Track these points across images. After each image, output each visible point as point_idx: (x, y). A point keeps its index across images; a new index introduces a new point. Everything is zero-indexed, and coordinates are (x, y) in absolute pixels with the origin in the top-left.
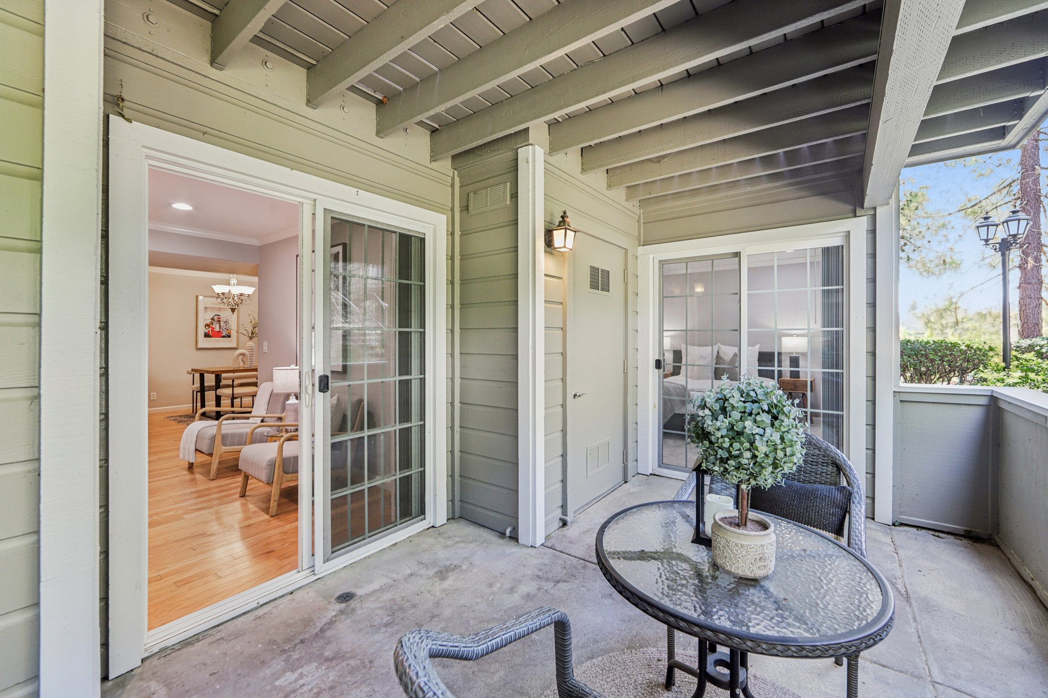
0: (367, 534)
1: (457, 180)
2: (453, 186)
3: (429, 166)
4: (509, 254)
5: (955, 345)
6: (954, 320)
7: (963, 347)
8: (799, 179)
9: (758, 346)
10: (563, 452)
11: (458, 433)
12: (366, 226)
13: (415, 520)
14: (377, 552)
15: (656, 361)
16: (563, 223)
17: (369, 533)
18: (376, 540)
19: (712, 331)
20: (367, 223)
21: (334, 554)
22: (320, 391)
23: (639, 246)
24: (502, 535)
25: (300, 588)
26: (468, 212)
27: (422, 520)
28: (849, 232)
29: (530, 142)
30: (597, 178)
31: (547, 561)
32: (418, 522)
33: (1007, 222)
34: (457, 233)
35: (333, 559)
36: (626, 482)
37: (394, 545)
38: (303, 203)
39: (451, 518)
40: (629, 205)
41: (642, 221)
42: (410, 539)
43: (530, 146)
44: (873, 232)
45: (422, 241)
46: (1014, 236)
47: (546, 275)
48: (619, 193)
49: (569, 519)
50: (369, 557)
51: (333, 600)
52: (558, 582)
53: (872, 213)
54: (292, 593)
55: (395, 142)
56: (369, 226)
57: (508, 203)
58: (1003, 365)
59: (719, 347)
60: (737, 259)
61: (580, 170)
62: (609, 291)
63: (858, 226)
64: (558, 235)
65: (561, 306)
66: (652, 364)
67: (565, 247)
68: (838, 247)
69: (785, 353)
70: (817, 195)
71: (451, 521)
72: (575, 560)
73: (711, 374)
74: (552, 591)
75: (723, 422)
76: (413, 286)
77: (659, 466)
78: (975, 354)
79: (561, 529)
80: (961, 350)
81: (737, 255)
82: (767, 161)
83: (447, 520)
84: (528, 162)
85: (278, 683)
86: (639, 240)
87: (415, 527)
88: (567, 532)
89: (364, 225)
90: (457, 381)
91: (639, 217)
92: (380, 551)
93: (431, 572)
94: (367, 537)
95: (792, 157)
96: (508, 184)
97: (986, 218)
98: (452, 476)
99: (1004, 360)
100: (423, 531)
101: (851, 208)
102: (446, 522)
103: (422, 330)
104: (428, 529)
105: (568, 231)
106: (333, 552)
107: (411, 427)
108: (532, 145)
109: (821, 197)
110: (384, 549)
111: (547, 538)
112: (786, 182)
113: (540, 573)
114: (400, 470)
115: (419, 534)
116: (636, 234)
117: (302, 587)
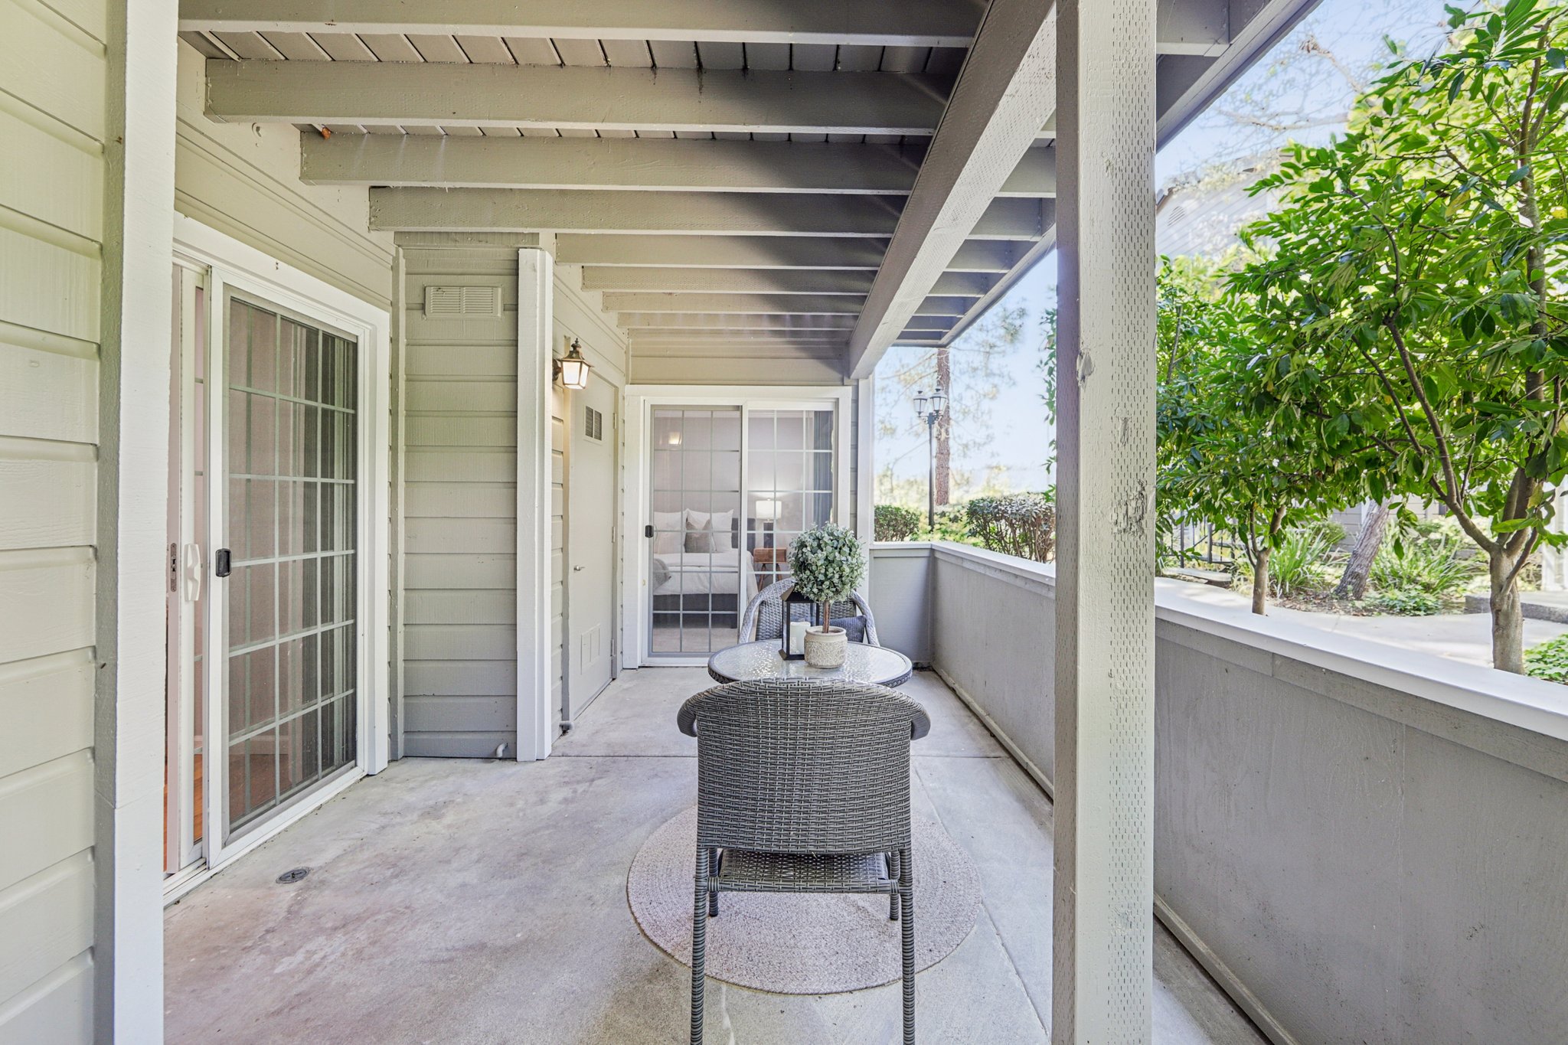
0: (279, 798)
1: (402, 262)
2: (395, 268)
3: (368, 236)
4: (505, 384)
5: (898, 509)
6: (889, 487)
7: (904, 513)
8: (799, 339)
9: (731, 512)
10: (563, 641)
11: (402, 634)
12: (279, 317)
13: (343, 768)
14: (296, 822)
15: (647, 527)
16: (574, 353)
17: (281, 794)
18: (293, 804)
19: (711, 491)
20: (280, 312)
21: (235, 834)
22: (218, 575)
23: (627, 383)
24: (491, 758)
25: (187, 893)
26: (424, 313)
27: (352, 768)
28: (838, 399)
29: (540, 246)
30: (594, 298)
31: (566, 768)
32: (347, 771)
33: (933, 398)
34: (403, 341)
35: (234, 840)
36: (614, 679)
37: (320, 808)
38: (182, 267)
39: (393, 759)
40: (618, 331)
41: (631, 353)
42: (342, 796)
43: (539, 251)
44: (856, 401)
45: (353, 347)
46: (937, 411)
47: (554, 418)
48: (612, 318)
49: (571, 722)
50: (286, 830)
51: (273, 884)
52: (593, 780)
53: (856, 384)
54: (178, 902)
55: (324, 194)
56: (283, 318)
57: (499, 315)
58: (929, 528)
59: (688, 514)
60: (738, 413)
61: (580, 285)
62: (600, 439)
63: (845, 393)
64: (570, 369)
65: (561, 457)
66: (642, 531)
67: (579, 384)
68: (827, 412)
69: (759, 519)
70: (813, 358)
71: (392, 764)
72: (601, 759)
73: (681, 547)
74: (591, 789)
75: (821, 555)
76: (336, 414)
77: (649, 656)
78: (911, 518)
79: (562, 738)
80: (902, 515)
81: (739, 408)
82: (774, 319)
83: (389, 762)
84: (535, 270)
85: (277, 971)
86: (627, 375)
87: (345, 779)
88: (572, 738)
89: (275, 315)
90: (401, 558)
91: (627, 347)
92: (300, 819)
93: (415, 817)
94: (278, 802)
95: (796, 320)
96: (500, 290)
97: (920, 392)
98: (392, 700)
99: (930, 524)
100: (355, 783)
101: (840, 376)
102: (386, 765)
103: (351, 482)
104: (361, 780)
105: (584, 365)
106: (232, 831)
107: (332, 630)
108: (541, 249)
109: (815, 361)
110: (305, 816)
111: (554, 748)
112: (788, 339)
113: (567, 779)
114: (322, 695)
115: (350, 788)
116: (624, 369)
117: (190, 891)
